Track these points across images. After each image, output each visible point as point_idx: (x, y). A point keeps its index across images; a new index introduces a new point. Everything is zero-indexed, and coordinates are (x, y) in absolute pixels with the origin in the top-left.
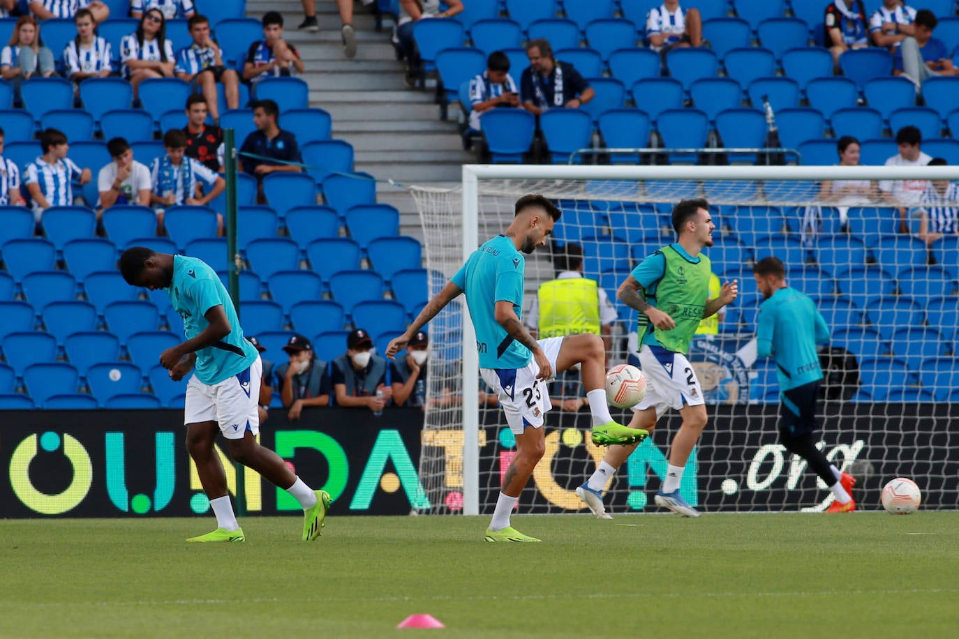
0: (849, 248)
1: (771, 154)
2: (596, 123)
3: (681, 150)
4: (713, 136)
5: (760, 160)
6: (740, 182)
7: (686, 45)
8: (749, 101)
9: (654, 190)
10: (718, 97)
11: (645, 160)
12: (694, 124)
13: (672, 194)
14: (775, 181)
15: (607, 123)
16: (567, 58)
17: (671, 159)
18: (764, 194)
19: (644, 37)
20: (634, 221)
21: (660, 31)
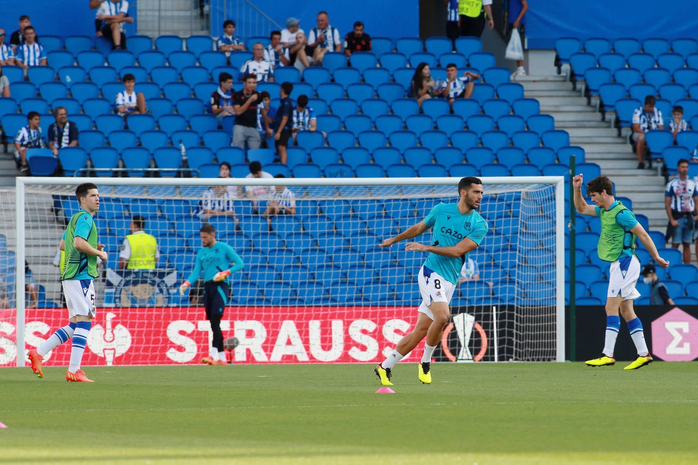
0: (226, 222)
1: (184, 172)
2: (89, 154)
3: (135, 169)
4: (152, 162)
5: (178, 175)
6: (167, 187)
7: (137, 113)
8: (172, 143)
9: (120, 191)
10: (154, 141)
11: (115, 174)
12: (142, 155)
13: (130, 193)
14: (186, 186)
15: (96, 155)
16: (73, 119)
17: (130, 174)
18: (180, 193)
19: (115, 108)
20: (109, 208)
21: (123, 105)
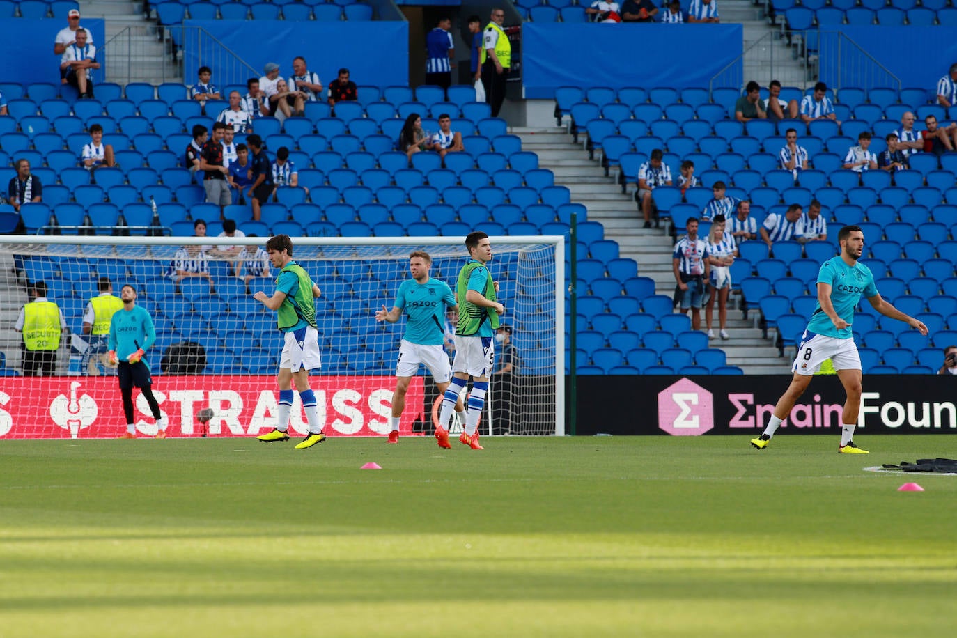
0: (200, 285)
1: (155, 230)
2: (53, 211)
3: (102, 227)
4: (121, 219)
5: (149, 233)
6: (138, 246)
7: (105, 166)
8: (142, 199)
9: (86, 250)
10: (122, 197)
11: (81, 233)
12: (110, 212)
13: (97, 252)
14: (158, 245)
15: (59, 211)
16: (36, 173)
17: (97, 232)
18: (151, 253)
19: (81, 161)
20: (74, 268)
21: (90, 157)
